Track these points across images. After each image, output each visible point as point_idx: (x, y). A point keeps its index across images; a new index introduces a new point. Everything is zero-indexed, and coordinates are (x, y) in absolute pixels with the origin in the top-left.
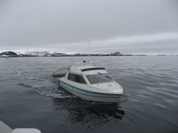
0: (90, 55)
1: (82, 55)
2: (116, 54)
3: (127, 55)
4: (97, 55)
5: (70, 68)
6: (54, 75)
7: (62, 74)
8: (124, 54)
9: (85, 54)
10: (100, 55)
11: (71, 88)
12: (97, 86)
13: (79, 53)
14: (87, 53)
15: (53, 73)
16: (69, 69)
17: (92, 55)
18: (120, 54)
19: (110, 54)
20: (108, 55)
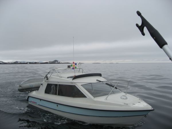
0: (28, 63)
1: (21, 63)
2: (55, 62)
3: (65, 63)
4: (36, 63)
5: (49, 76)
6: (20, 88)
7: (34, 87)
8: (62, 62)
9: (24, 61)
10: (39, 63)
11: (54, 106)
12: (106, 99)
13: (17, 61)
14: (26, 61)
15: (20, 86)
16: (47, 77)
17: (30, 63)
18: (59, 62)
19: (48, 62)
20: (47, 63)
